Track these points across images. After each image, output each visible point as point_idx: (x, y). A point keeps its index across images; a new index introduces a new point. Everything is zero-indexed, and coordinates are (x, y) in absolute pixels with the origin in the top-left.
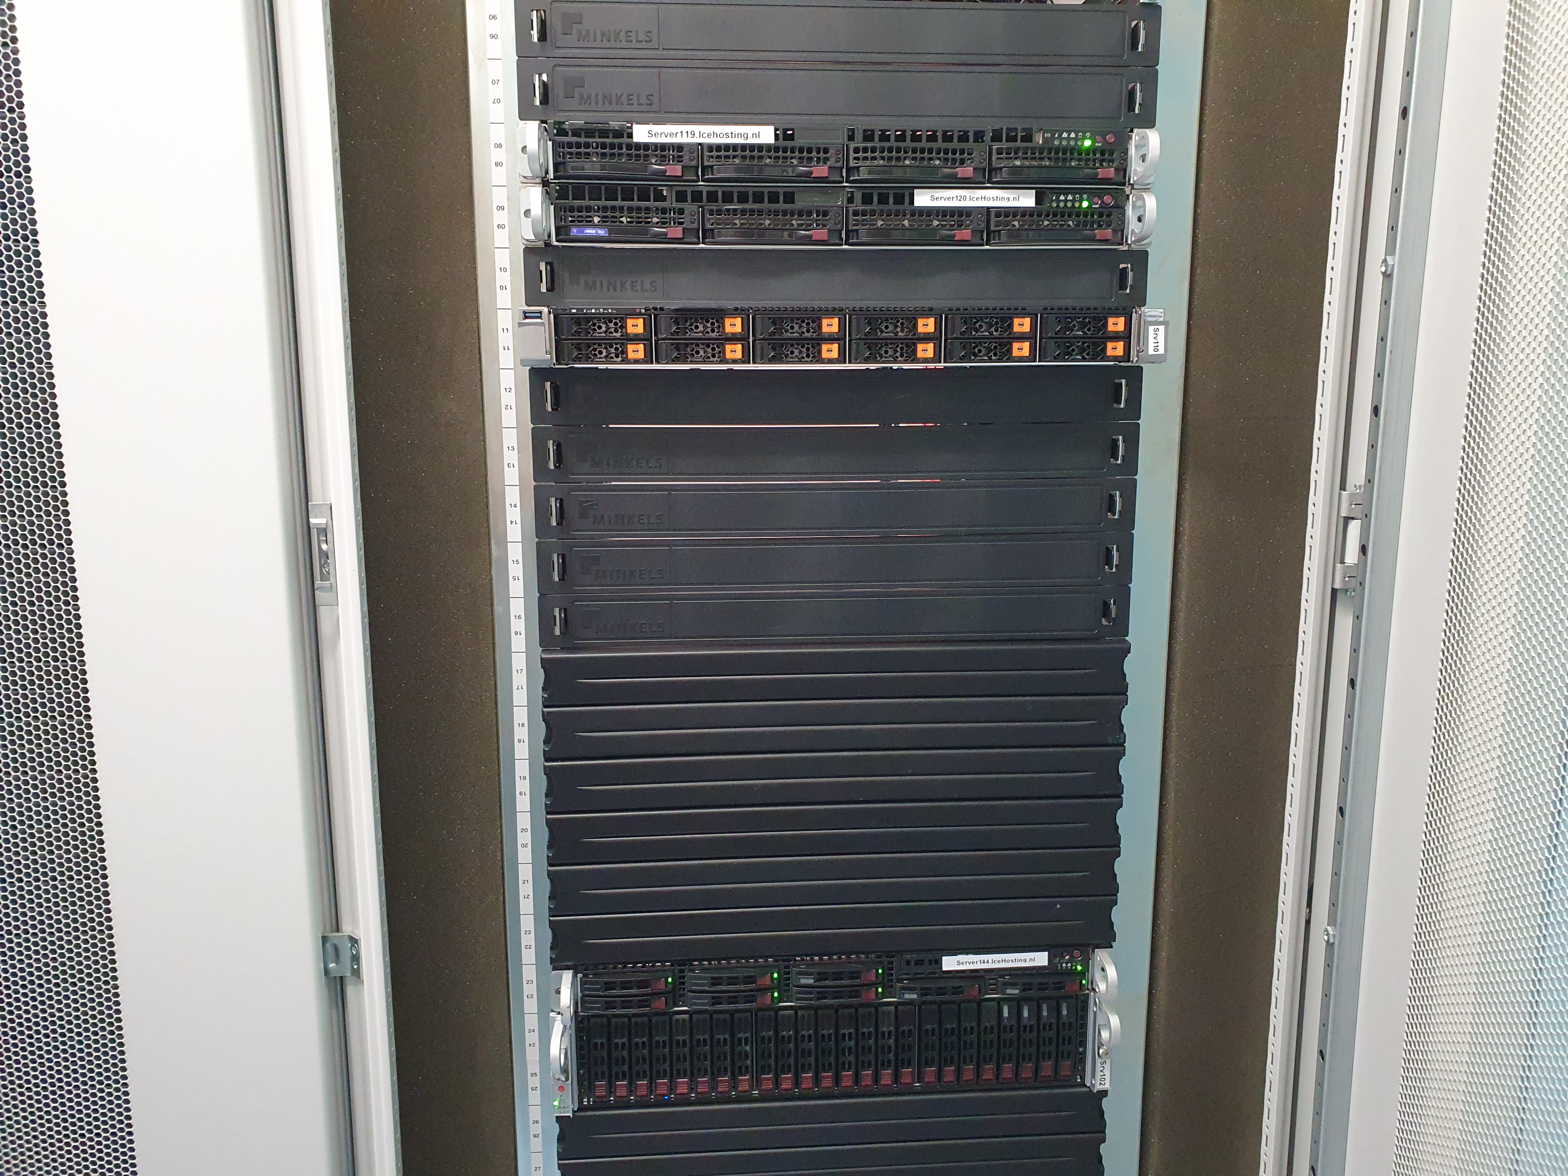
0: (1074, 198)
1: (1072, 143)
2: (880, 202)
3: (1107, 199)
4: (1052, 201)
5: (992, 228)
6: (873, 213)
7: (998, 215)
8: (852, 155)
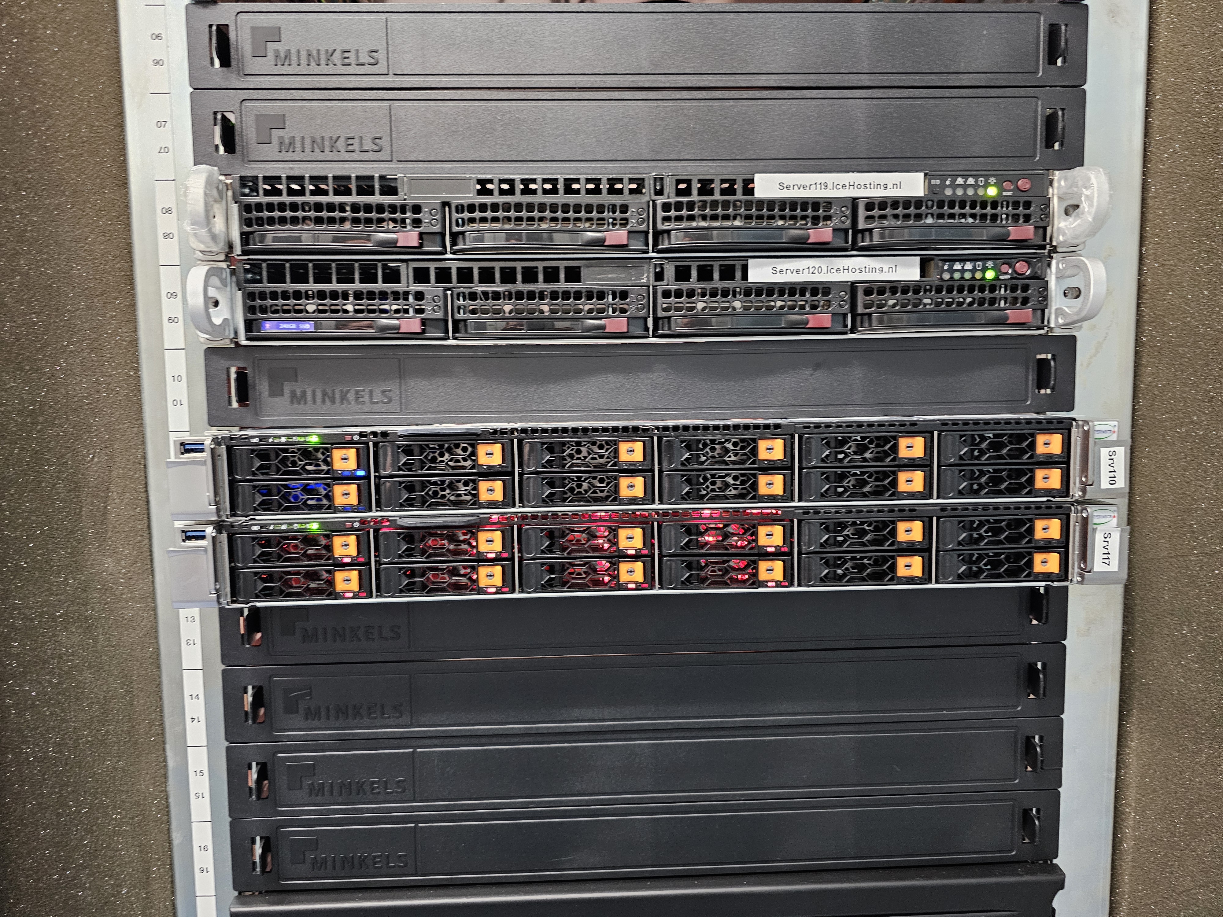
0: (974, 267)
1: (970, 192)
2: (700, 278)
3: (1022, 267)
4: (943, 271)
5: (860, 310)
6: (691, 293)
7: (868, 292)
8: (660, 214)
